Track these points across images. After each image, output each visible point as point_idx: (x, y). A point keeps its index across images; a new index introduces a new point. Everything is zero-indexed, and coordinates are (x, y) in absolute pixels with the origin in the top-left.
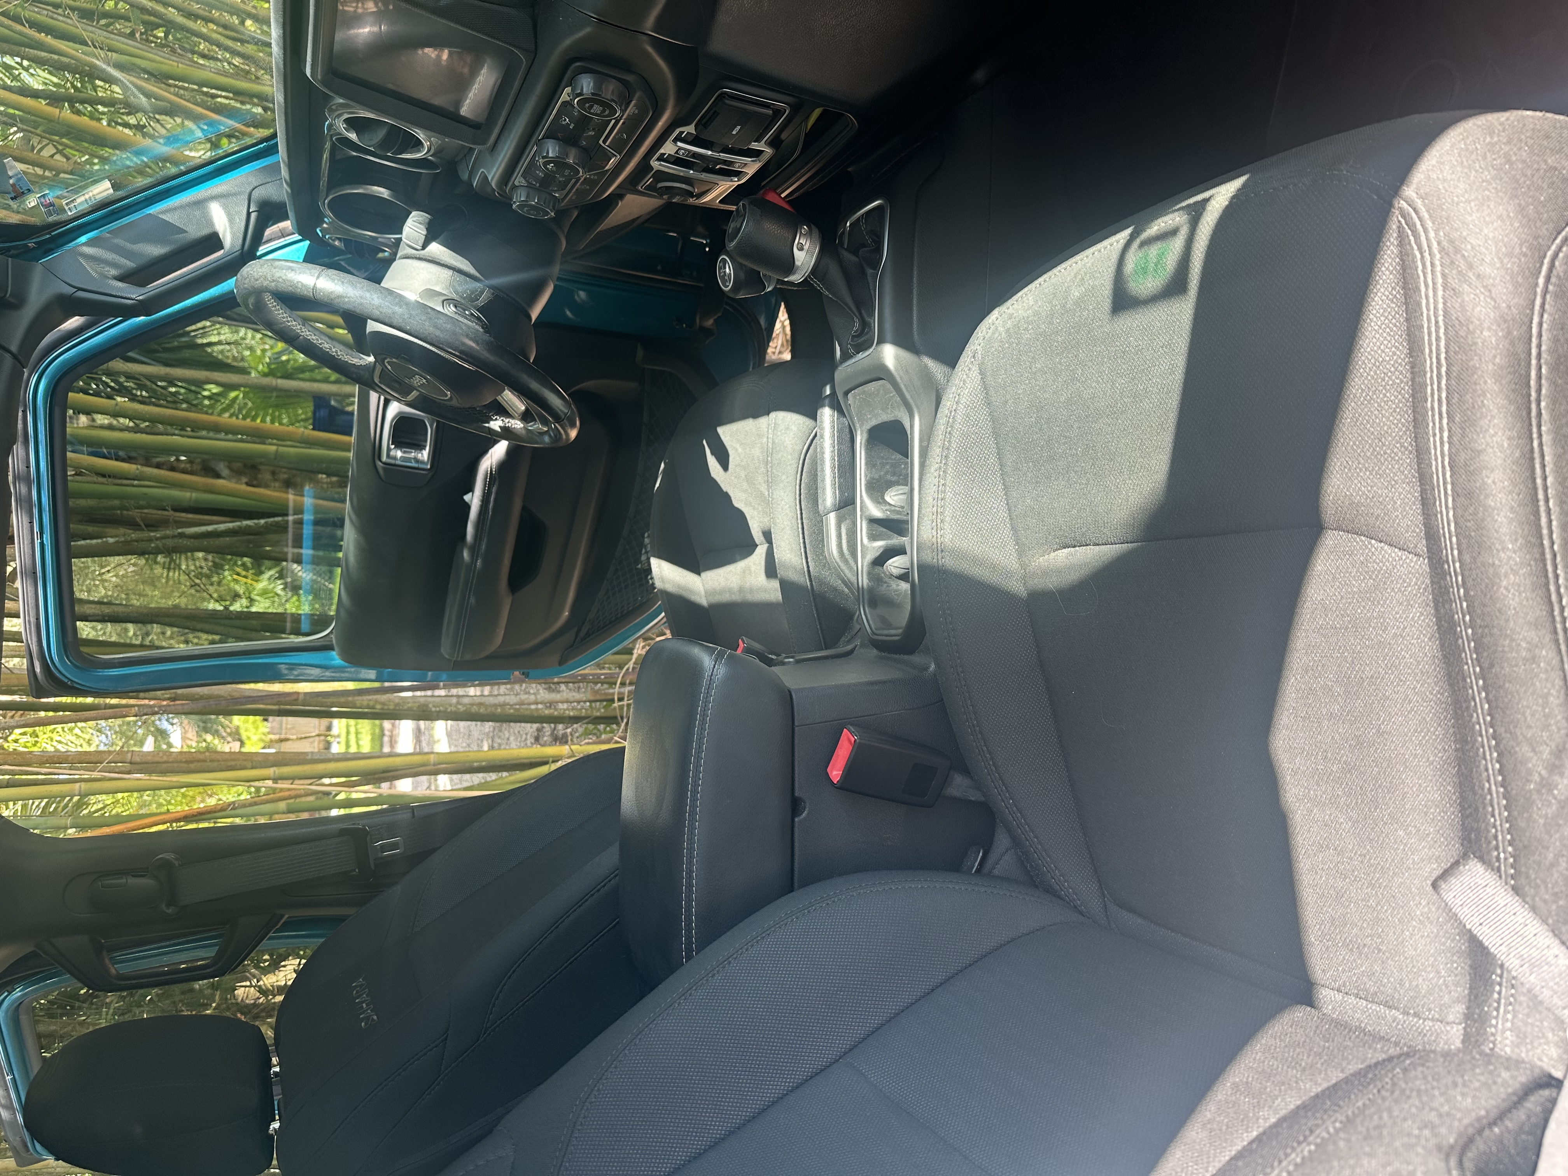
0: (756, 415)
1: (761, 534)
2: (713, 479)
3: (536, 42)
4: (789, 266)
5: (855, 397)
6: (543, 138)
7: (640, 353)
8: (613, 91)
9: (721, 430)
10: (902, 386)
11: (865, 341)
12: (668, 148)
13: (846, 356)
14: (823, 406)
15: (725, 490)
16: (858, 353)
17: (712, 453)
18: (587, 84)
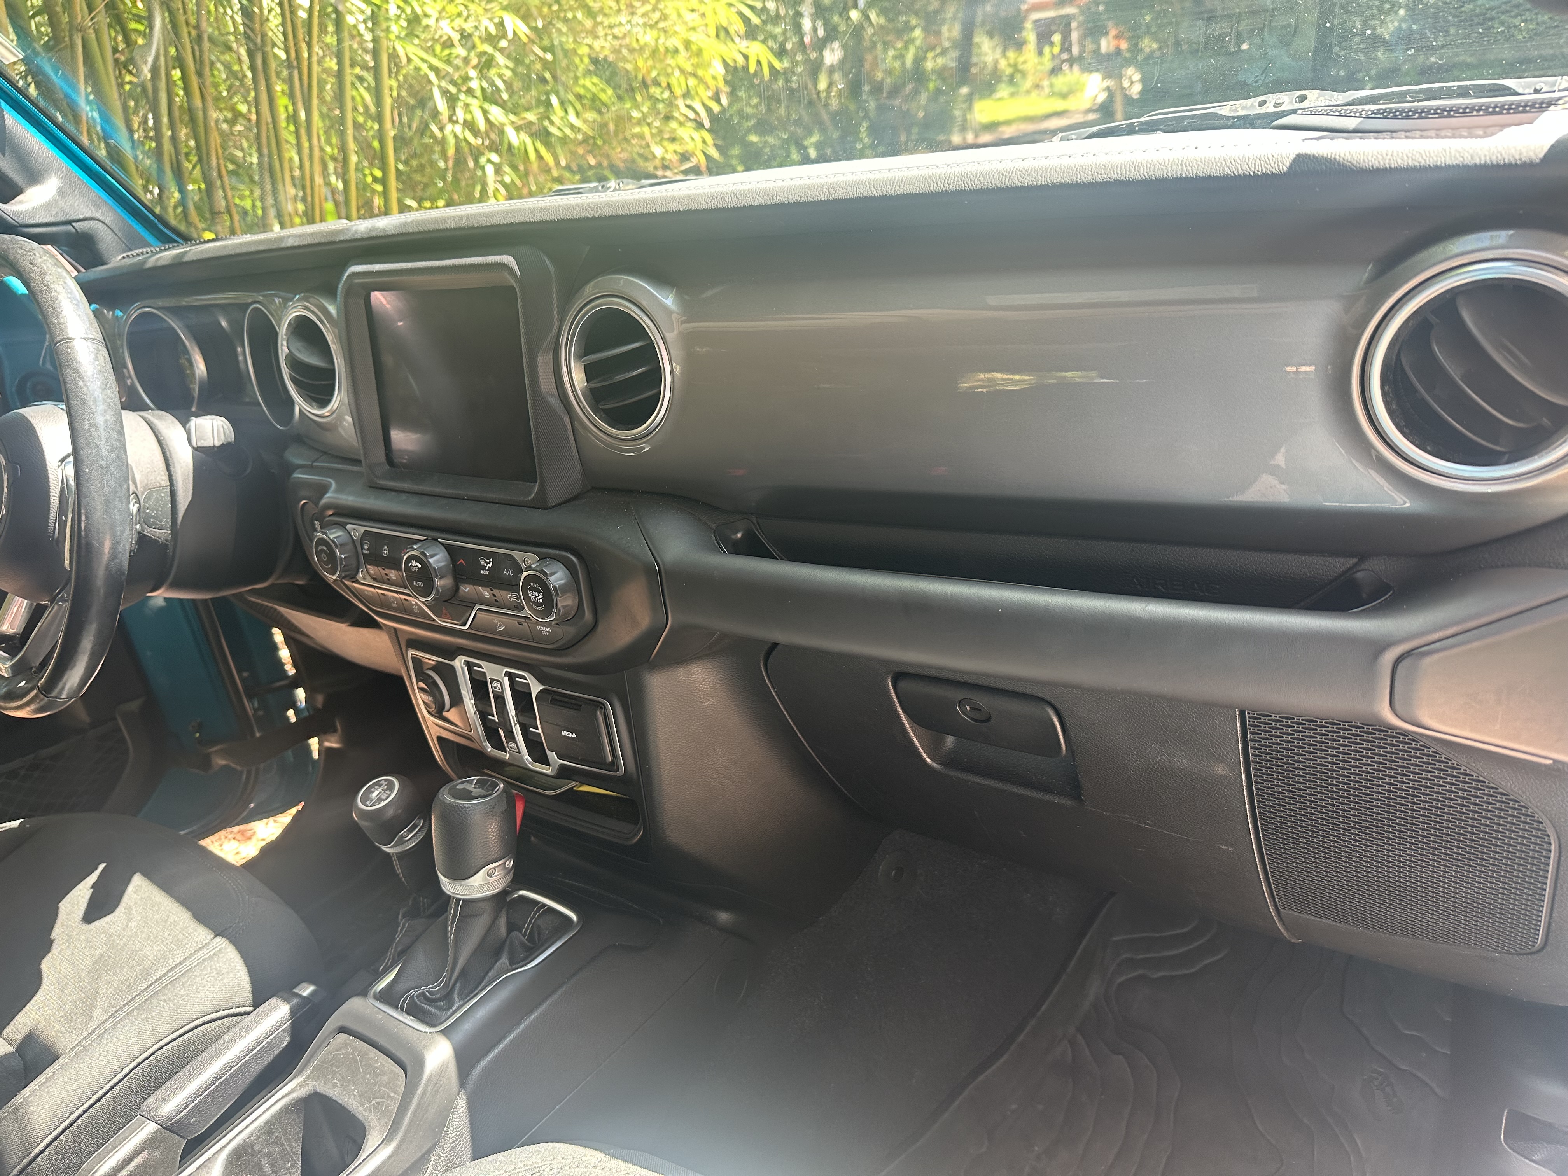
0: (201, 917)
1: (24, 1032)
2: (58, 908)
3: (559, 505)
4: (461, 874)
5: (346, 1045)
6: (443, 544)
7: (134, 706)
8: (567, 606)
9: (138, 880)
10: (415, 1101)
11: (430, 1013)
12: (490, 670)
13: (388, 997)
14: (287, 1001)
15: (54, 935)
16: (409, 1013)
17: (94, 886)
18: (558, 577)
